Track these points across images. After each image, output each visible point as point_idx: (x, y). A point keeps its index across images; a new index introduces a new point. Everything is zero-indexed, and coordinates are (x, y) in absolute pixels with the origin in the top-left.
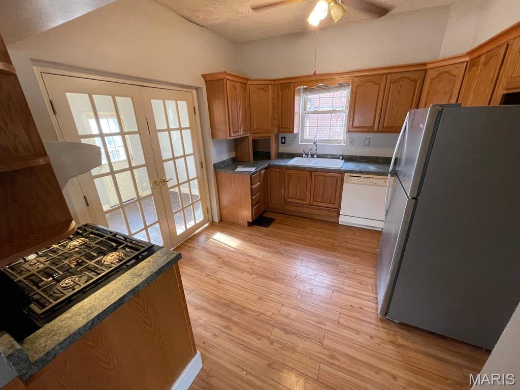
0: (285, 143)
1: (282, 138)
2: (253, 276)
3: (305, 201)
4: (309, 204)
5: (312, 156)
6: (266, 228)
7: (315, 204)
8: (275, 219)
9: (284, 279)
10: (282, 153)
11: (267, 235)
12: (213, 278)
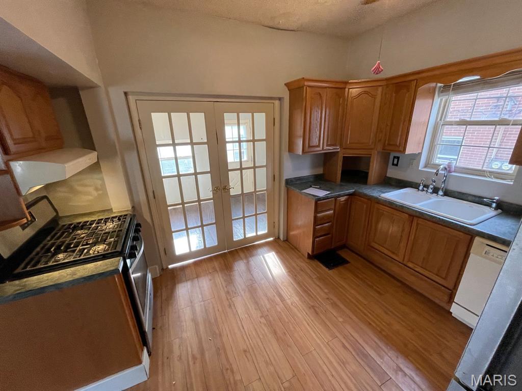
0: (397, 165)
1: (395, 157)
2: (263, 320)
3: (397, 255)
4: (401, 261)
5: (436, 191)
6: (327, 270)
7: (410, 265)
8: (347, 262)
9: (290, 347)
10: (390, 178)
11: (321, 279)
12: (229, 298)
